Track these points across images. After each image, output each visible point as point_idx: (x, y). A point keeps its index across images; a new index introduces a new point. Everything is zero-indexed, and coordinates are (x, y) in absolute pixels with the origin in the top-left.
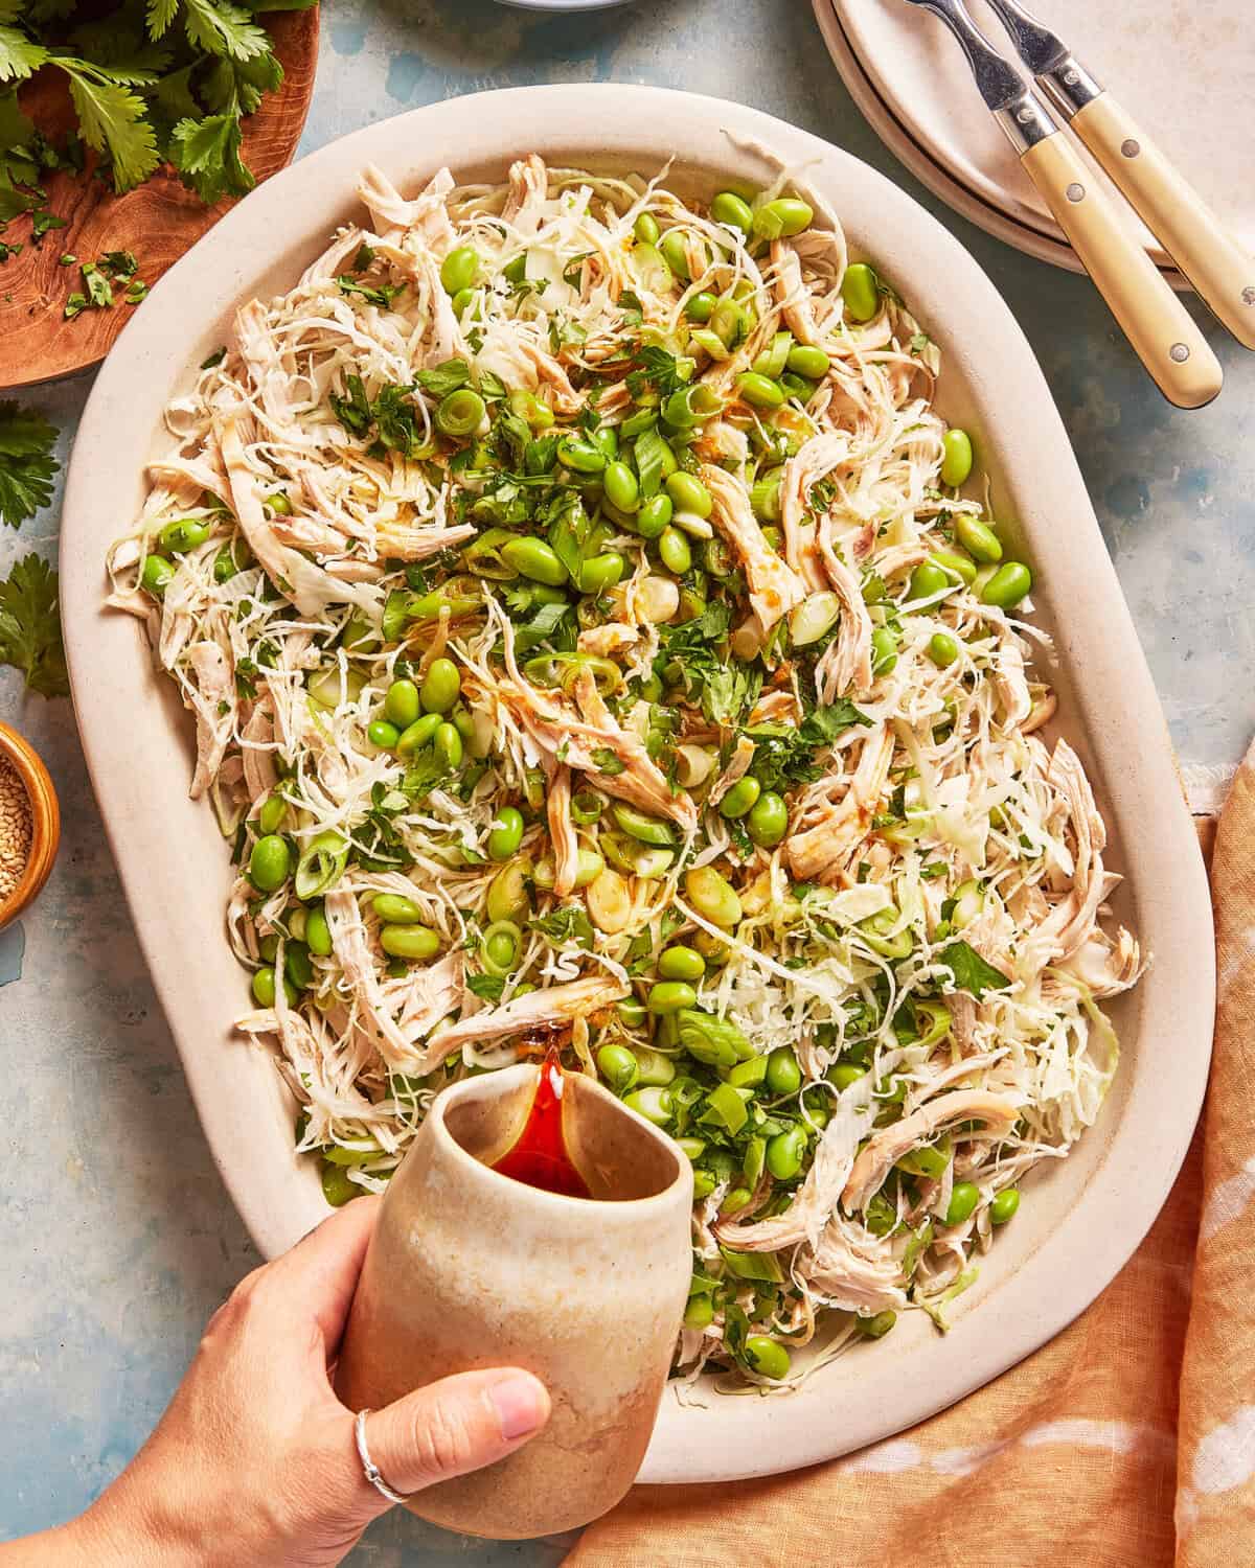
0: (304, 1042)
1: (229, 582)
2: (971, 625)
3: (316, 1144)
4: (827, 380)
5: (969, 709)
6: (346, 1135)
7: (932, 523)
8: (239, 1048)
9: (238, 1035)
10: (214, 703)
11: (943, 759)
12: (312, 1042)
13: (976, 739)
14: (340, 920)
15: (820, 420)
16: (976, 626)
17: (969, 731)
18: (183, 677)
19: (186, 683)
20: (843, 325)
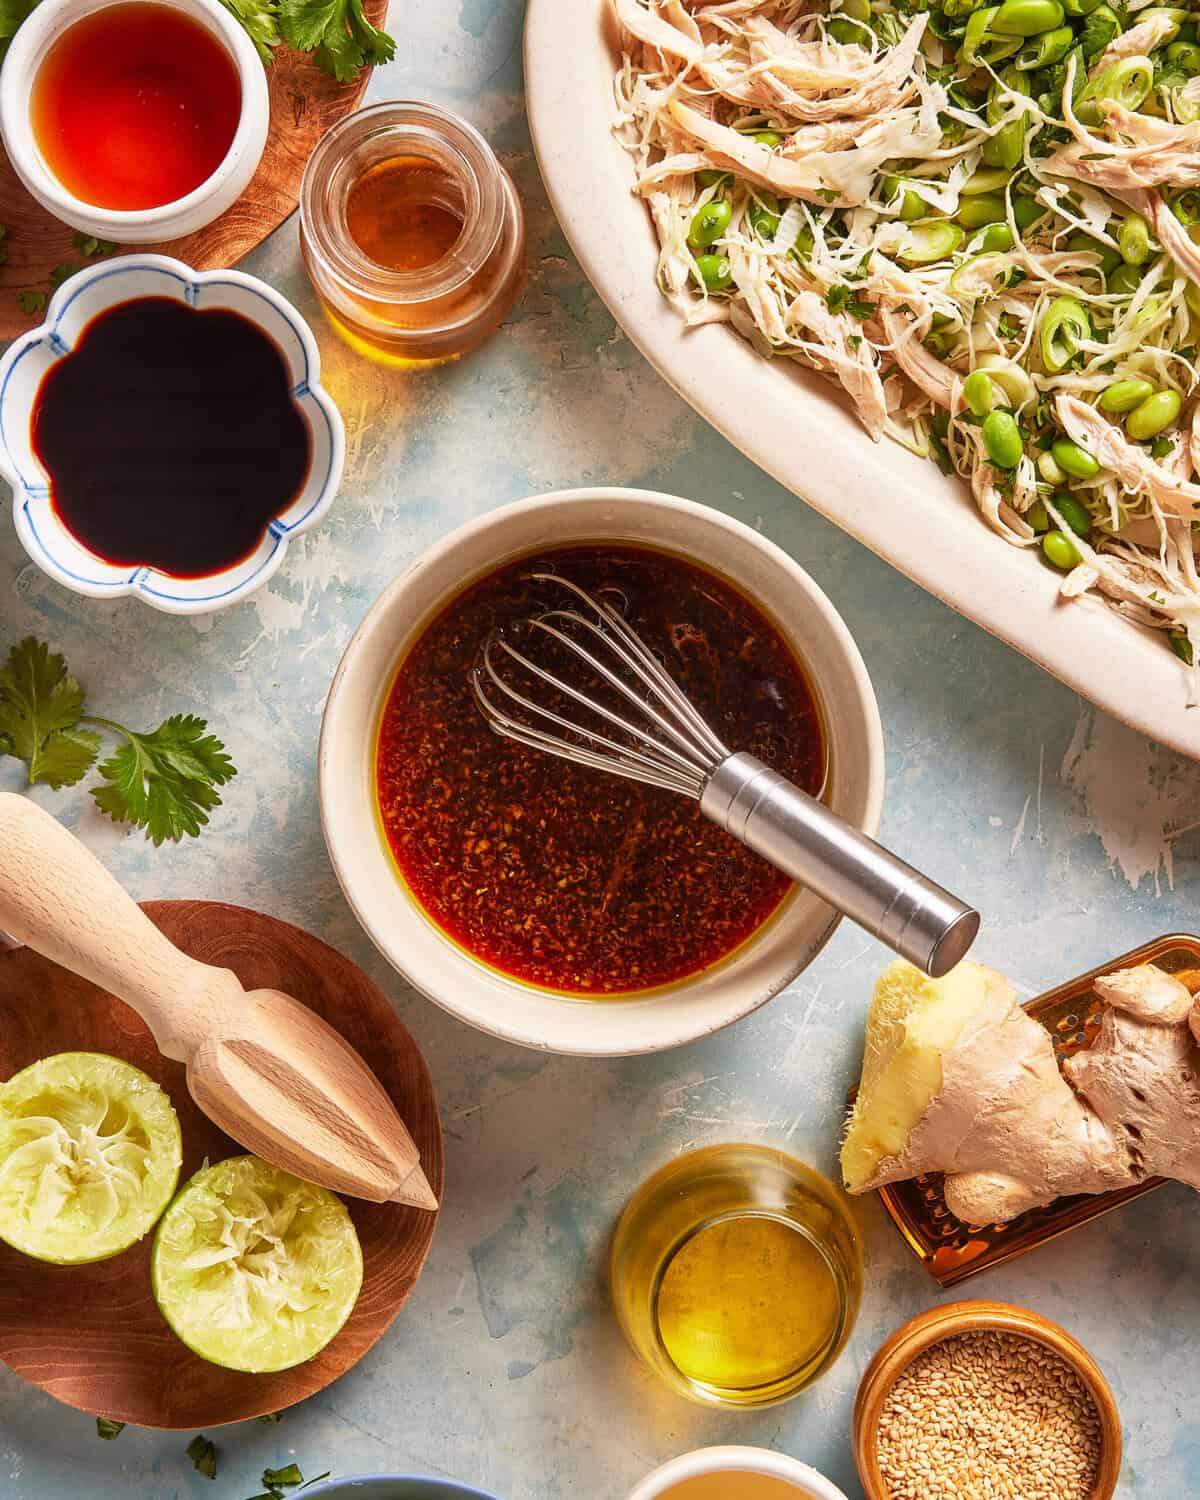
0: (1128, 573)
1: (779, 231)
8: (1071, 610)
9: (1062, 601)
10: (841, 345)
12: (1134, 567)
14: (1089, 438)
18: (799, 342)
19: (806, 345)
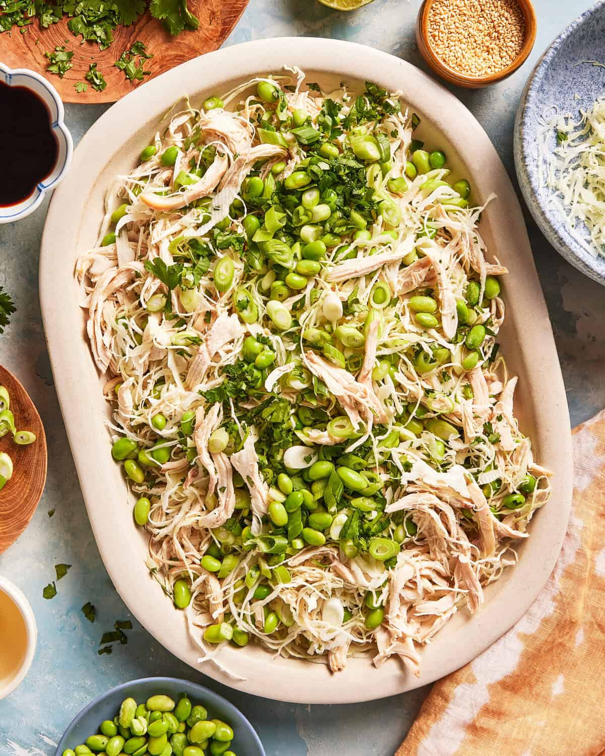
2: (143, 432)
3: (472, 210)
4: (203, 553)
5: (147, 392)
6: (457, 213)
7: (157, 481)
11: (161, 369)
13: (145, 377)
15: (207, 535)
16: (140, 431)
17: (148, 381)
20: (192, 578)
